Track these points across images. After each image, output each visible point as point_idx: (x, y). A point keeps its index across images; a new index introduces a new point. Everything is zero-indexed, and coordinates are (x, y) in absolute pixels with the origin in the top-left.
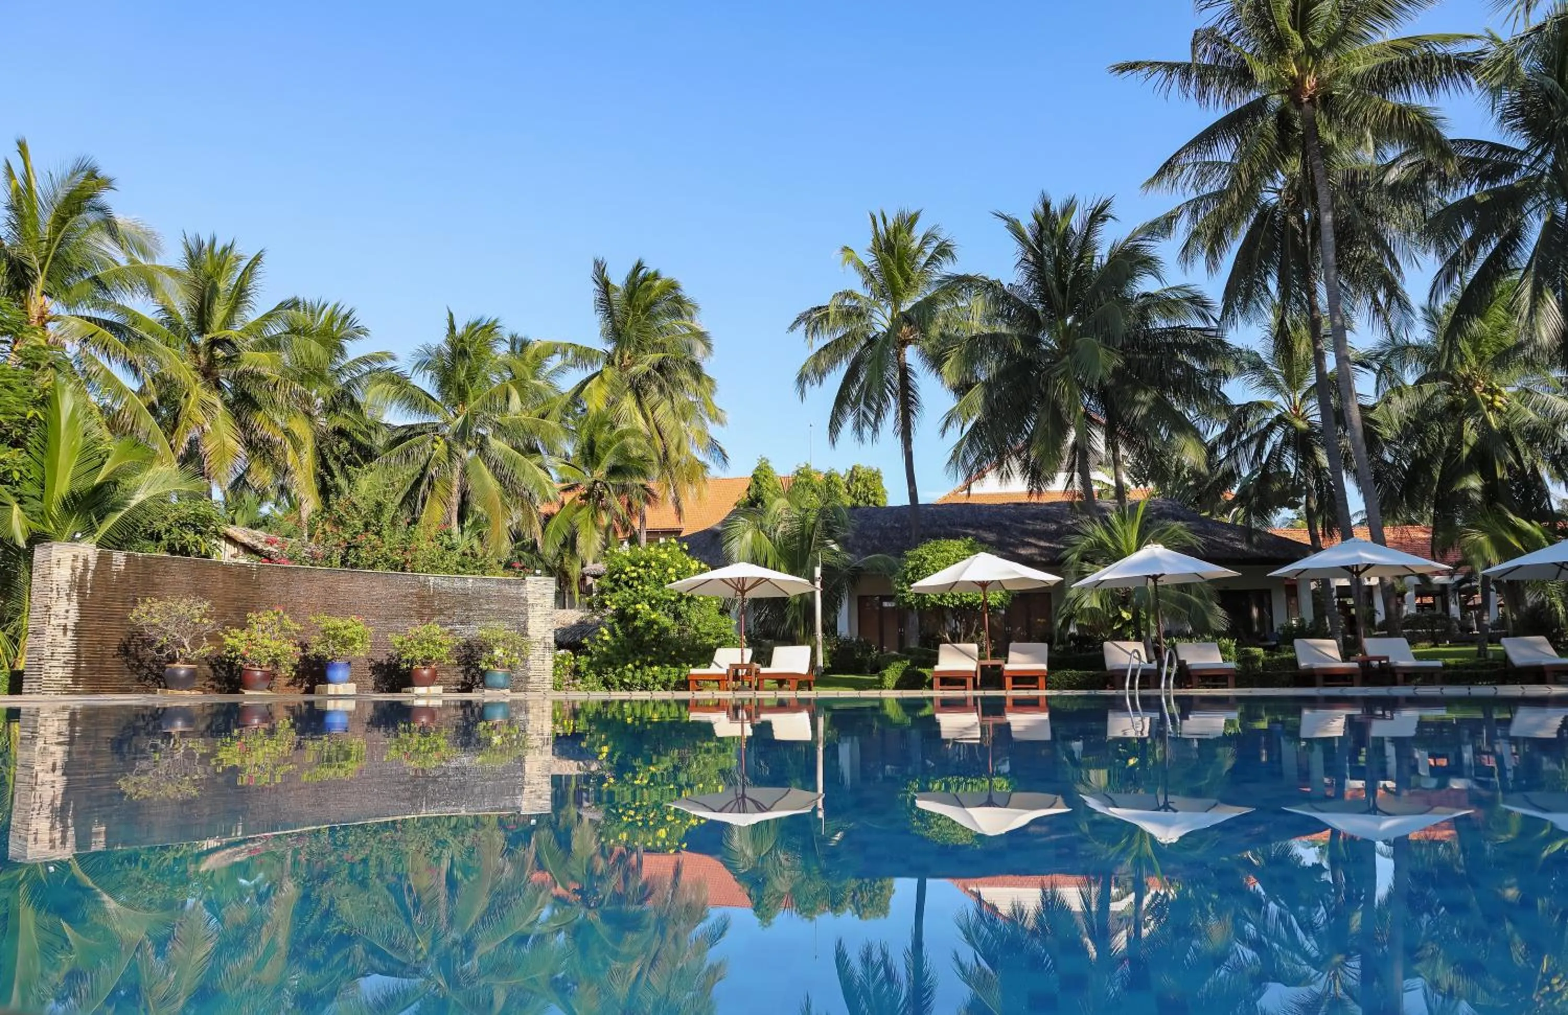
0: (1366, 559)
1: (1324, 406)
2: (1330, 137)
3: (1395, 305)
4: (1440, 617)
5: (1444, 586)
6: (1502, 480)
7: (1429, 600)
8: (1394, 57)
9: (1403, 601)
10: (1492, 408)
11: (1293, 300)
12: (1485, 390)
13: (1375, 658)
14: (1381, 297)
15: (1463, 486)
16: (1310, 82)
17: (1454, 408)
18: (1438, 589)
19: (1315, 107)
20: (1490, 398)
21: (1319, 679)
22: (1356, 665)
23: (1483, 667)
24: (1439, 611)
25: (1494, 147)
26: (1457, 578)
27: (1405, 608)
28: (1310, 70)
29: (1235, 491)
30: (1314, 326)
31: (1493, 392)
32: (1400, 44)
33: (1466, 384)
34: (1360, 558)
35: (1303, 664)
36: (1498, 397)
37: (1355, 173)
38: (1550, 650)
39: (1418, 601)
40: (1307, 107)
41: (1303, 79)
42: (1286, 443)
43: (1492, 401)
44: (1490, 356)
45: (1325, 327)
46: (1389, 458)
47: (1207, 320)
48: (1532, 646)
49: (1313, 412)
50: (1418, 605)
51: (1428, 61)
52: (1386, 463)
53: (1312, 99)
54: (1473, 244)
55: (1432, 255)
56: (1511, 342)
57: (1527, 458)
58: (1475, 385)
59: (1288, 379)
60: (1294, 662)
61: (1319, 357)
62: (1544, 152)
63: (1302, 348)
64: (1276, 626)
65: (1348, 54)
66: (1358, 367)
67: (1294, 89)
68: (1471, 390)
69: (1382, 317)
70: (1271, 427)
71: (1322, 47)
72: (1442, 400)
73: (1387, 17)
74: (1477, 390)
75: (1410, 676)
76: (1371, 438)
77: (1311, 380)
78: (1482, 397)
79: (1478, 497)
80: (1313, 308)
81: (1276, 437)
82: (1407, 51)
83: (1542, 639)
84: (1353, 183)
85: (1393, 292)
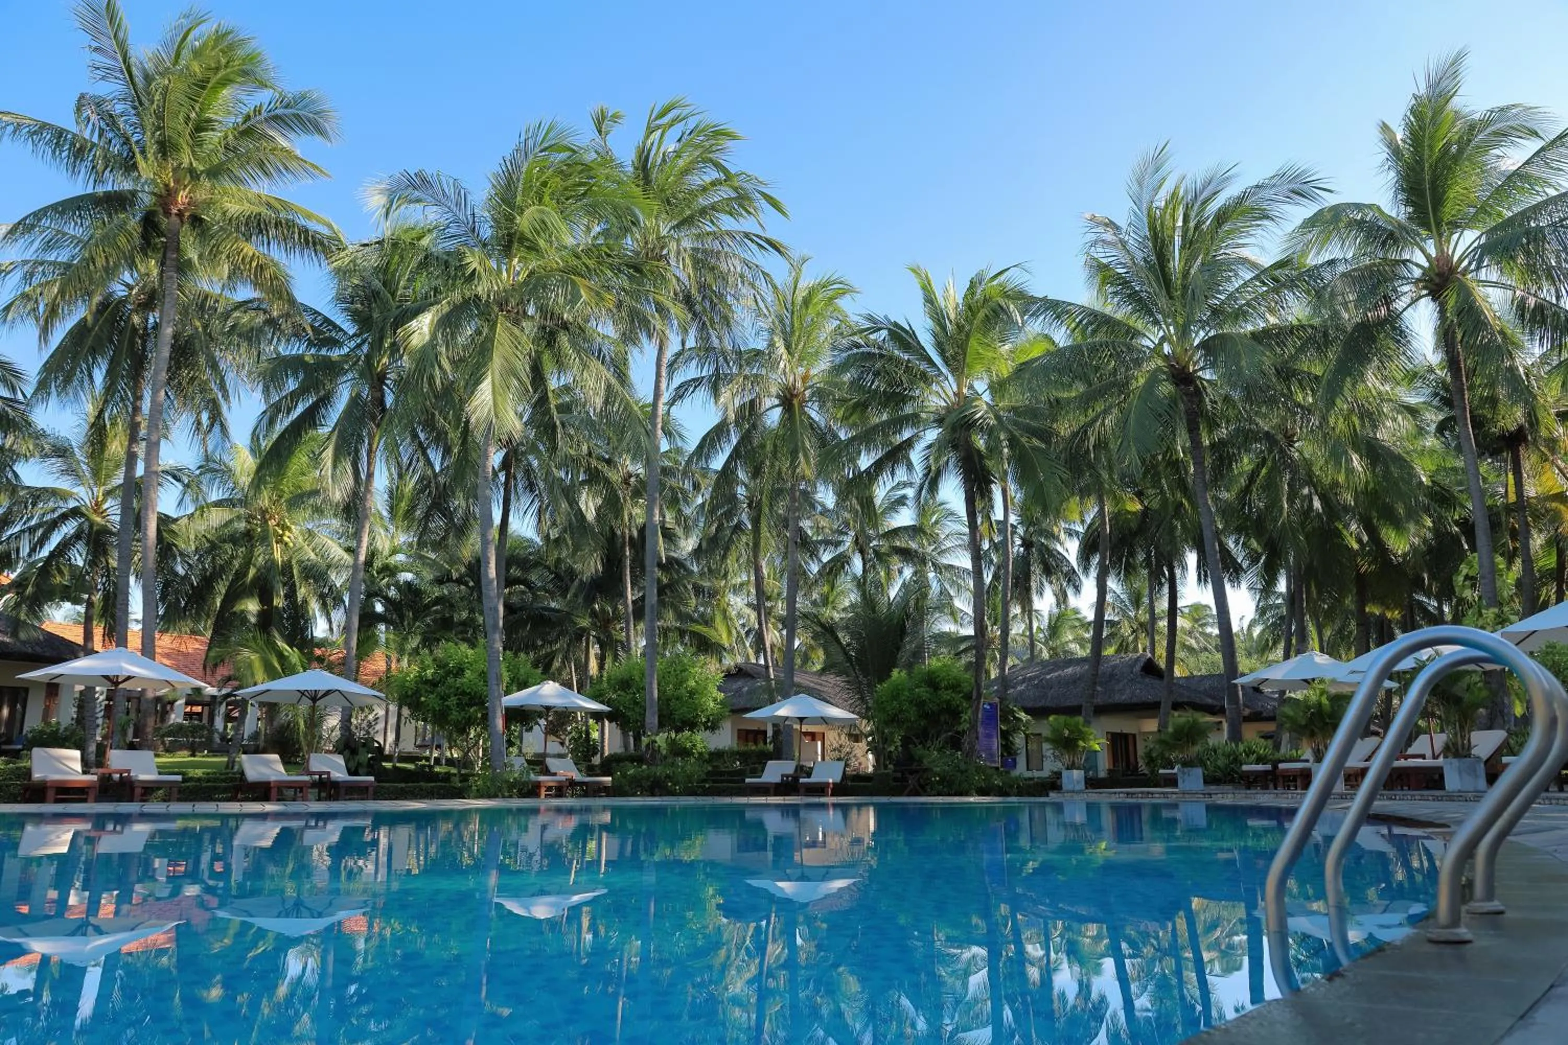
0: (127, 671)
1: (126, 508)
2: (193, 255)
3: (217, 428)
4: (203, 728)
5: (214, 697)
6: (277, 607)
7: (198, 709)
8: (264, 210)
9: (172, 709)
10: (280, 541)
11: (117, 397)
12: (278, 525)
13: (117, 772)
14: (205, 417)
15: (243, 607)
16: (182, 197)
17: (248, 535)
18: (208, 699)
19: (182, 222)
20: (280, 532)
21: (51, 794)
22: (95, 778)
23: (224, 781)
24: (205, 720)
25: (327, 320)
26: (224, 691)
27: (173, 716)
28: (186, 187)
29: (13, 576)
30: (134, 428)
31: (285, 528)
32: (272, 202)
33: (263, 517)
34: (121, 668)
35: (37, 775)
36: (287, 533)
37: (206, 297)
38: (281, 768)
39: (188, 709)
40: (174, 219)
41: (176, 192)
42: (77, 536)
43: (281, 536)
44: (287, 496)
45: (143, 432)
46: (180, 570)
47: (14, 390)
48: (267, 763)
49: (113, 511)
50: (186, 714)
51: (290, 225)
52: (176, 574)
53: (180, 214)
54: (295, 396)
55: (258, 395)
56: (308, 487)
57: (302, 592)
58: (270, 519)
59: (96, 473)
60: (28, 772)
61: (131, 458)
62: (363, 342)
63: (116, 447)
64: (26, 729)
65: (224, 189)
66: (169, 478)
67: (166, 198)
68: (266, 522)
69: (201, 436)
70: (64, 517)
71: (202, 172)
72: (242, 526)
73: (267, 174)
74: (272, 523)
75: (148, 791)
76: (166, 550)
77: (119, 479)
78: (275, 531)
79: (253, 620)
80: (136, 410)
81: (68, 528)
82: (276, 211)
83: (276, 757)
84: (203, 304)
85: (216, 416)
